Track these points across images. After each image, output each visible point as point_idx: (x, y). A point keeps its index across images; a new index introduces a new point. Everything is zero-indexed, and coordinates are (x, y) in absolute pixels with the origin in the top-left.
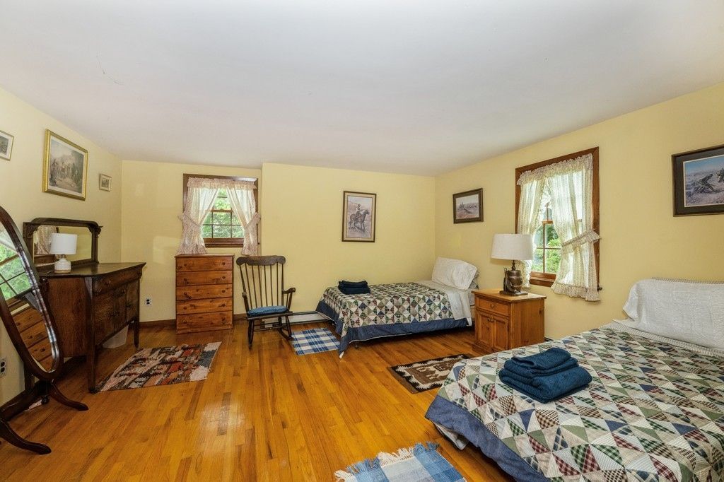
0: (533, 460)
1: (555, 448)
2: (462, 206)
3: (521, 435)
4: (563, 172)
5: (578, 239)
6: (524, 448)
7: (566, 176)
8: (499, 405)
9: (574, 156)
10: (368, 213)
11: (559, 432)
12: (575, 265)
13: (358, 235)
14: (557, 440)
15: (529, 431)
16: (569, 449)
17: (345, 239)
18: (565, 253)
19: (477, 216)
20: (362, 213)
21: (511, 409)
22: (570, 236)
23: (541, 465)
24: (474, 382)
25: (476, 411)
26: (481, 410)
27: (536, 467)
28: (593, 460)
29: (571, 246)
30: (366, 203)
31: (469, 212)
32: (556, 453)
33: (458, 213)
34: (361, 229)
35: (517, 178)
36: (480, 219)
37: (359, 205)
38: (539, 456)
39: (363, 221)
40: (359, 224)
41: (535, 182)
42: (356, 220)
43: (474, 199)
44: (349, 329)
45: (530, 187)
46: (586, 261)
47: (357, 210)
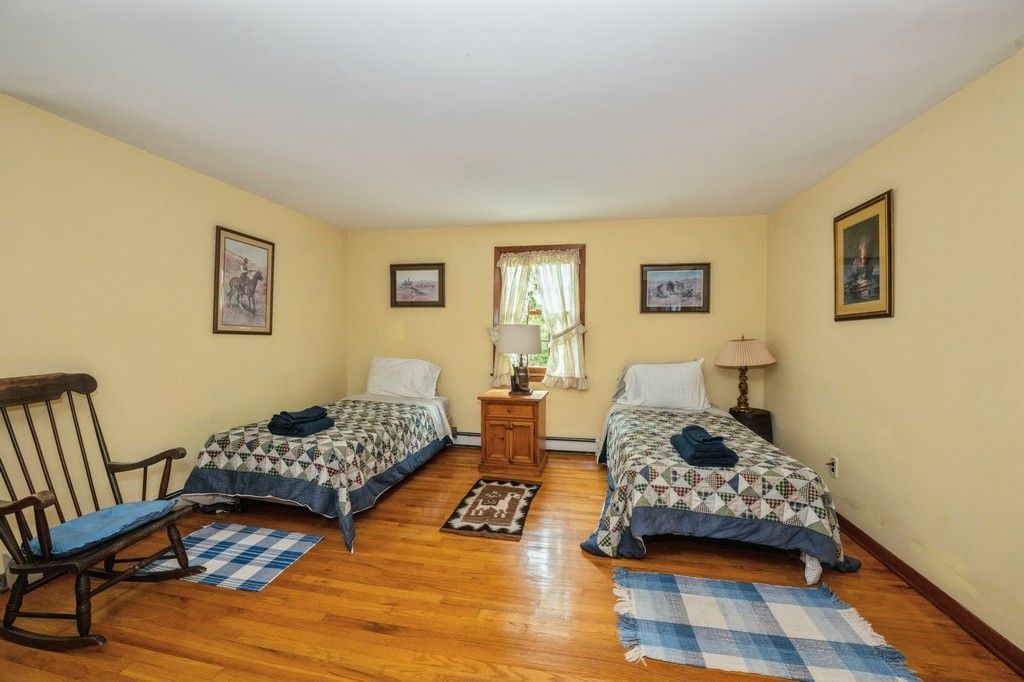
0: (747, 513)
1: (764, 493)
2: (407, 284)
3: (733, 500)
4: (553, 261)
5: (568, 331)
6: (738, 507)
7: (554, 266)
8: (707, 484)
9: (562, 248)
10: (261, 278)
11: (764, 480)
12: (566, 356)
13: (242, 321)
14: (764, 486)
15: (740, 492)
16: (774, 488)
17: (221, 327)
18: (556, 344)
19: (436, 298)
20: (251, 276)
21: (720, 482)
22: (559, 328)
23: (755, 513)
24: (672, 475)
25: (680, 503)
26: (686, 498)
27: (751, 516)
28: (792, 487)
29: (561, 338)
30: (258, 259)
31: (421, 293)
32: (766, 497)
33: (398, 292)
34: (249, 309)
35: (497, 259)
36: (441, 303)
37: (246, 261)
38: (752, 507)
39: (252, 294)
40: (245, 298)
41: (520, 268)
42: (241, 289)
43: (432, 276)
44: (352, 496)
45: (513, 271)
46: (576, 352)
47: (242, 271)
